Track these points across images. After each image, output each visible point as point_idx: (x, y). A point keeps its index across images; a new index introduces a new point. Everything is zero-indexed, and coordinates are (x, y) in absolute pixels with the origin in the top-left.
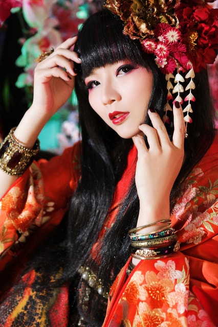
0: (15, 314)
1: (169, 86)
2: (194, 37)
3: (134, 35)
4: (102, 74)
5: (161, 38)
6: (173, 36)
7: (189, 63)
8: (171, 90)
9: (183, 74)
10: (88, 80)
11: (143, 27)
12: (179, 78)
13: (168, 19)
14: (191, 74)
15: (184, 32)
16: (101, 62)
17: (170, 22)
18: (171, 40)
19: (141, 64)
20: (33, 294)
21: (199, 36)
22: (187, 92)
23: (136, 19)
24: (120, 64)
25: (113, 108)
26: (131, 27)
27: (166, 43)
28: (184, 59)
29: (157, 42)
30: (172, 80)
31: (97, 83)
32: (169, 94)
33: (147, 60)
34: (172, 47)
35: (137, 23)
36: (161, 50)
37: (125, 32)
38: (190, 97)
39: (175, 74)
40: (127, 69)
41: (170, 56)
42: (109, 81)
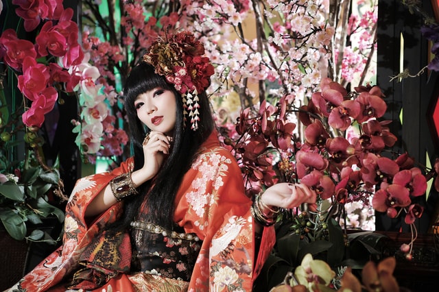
0: (96, 251)
1: (184, 100)
2: (194, 72)
3: (161, 73)
4: (145, 98)
5: (176, 74)
6: (183, 72)
7: (194, 86)
8: (186, 103)
9: (191, 93)
10: (136, 102)
11: (166, 69)
12: (189, 96)
13: (179, 64)
14: (195, 92)
15: (189, 70)
16: (144, 90)
17: (180, 65)
18: (182, 74)
19: (167, 89)
20: (106, 240)
21: (197, 71)
22: (194, 103)
23: (161, 65)
24: (155, 90)
25: (153, 115)
26: (159, 69)
27: (180, 76)
28: (190, 85)
29: (174, 76)
30: (186, 97)
31: (142, 104)
32: (185, 105)
33: (170, 87)
34: (183, 78)
35: (162, 66)
36: (177, 80)
37: (156, 72)
38: (197, 105)
39: (187, 94)
40: (159, 93)
41: (183, 84)
42: (150, 100)
